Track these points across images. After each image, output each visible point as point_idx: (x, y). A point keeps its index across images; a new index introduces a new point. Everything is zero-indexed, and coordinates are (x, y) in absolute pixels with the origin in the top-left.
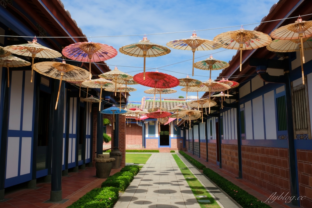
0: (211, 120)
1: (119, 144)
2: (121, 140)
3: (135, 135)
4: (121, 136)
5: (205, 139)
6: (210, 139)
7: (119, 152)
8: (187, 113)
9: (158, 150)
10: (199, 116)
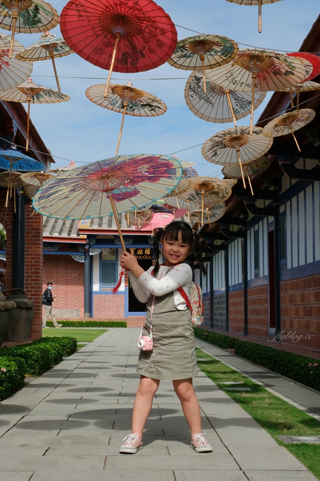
0: (256, 229)
1: (27, 284)
2: (32, 273)
3: (67, 284)
4: (31, 262)
5: (241, 281)
6: (253, 277)
7: (26, 300)
8: (197, 187)
9: (124, 321)
10: (227, 193)
